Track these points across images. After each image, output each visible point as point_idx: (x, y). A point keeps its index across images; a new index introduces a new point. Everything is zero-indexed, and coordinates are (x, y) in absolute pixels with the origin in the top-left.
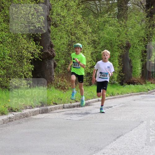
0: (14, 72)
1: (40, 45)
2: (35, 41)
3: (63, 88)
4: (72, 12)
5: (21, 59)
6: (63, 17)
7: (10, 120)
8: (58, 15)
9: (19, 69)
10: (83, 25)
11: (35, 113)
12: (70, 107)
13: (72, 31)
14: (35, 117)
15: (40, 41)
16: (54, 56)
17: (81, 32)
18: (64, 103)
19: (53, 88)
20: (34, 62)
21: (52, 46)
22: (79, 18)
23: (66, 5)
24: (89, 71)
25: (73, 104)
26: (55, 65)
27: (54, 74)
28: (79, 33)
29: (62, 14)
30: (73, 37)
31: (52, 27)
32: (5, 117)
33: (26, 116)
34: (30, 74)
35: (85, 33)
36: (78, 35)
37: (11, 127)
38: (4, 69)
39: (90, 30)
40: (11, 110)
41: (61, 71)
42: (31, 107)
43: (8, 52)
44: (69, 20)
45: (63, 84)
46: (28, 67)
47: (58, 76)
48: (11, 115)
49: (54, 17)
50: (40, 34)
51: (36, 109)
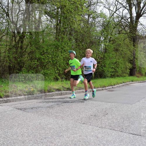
0: (125, 72)
3: (138, 77)
5: (126, 68)
7: (123, 85)
9: (126, 71)
11: (130, 84)
12: (140, 82)
16: (136, 68)
18: (139, 81)
19: (135, 77)
20: (130, 69)
21: (135, 65)
26: (136, 70)
27: (136, 73)
32: (122, 84)
33: (128, 84)
34: (129, 72)
37: (124, 87)
38: (122, 71)
40: (124, 83)
41: (138, 72)
42: (129, 82)
43: (123, 66)
45: (138, 76)
46: (128, 71)
47: (137, 73)
48: (124, 84)
49: (136, 57)
50: (132, 61)
51: (131, 82)
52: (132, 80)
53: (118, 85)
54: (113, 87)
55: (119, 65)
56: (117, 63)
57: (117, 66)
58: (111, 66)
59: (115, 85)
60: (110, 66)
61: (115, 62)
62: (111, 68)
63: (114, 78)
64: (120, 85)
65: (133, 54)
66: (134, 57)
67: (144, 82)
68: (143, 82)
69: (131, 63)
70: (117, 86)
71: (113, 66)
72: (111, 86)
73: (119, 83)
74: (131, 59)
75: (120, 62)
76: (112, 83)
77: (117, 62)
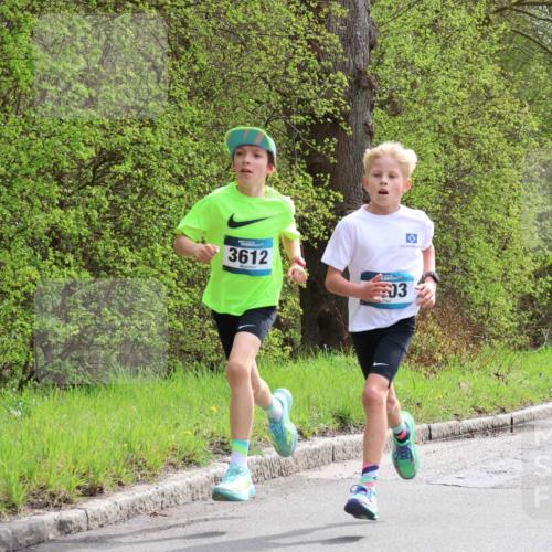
1: (334, 186)
2: (311, 169)
3: (425, 359)
4: (458, 52)
6: (425, 72)
8: (404, 64)
10: (506, 105)
11: (316, 461)
12: (453, 436)
13: (460, 130)
14: (314, 474)
15: (333, 170)
17: (495, 133)
18: (432, 417)
22: (488, 75)
23: (434, 26)
24: (529, 289)
25: (468, 423)
28: (489, 136)
29: (421, 62)
30: (466, 154)
31: (378, 112)
32: (196, 476)
33: (279, 470)
34: (294, 301)
35: (512, 137)
36: (484, 146)
38: (190, 283)
39: (535, 124)
40: (223, 449)
44: (449, 86)
45: (426, 341)
48: (220, 467)
49: (388, 75)
50: (331, 143)
51: (320, 442)
52: (338, 406)
53: (142, 492)
54: (68, 514)
55: (147, 191)
56: (126, 167)
57: (115, 208)
58: (41, 221)
59: (93, 491)
60: (17, 216)
61: (87, 154)
62: (33, 242)
63: (88, 389)
64: (178, 481)
65: (348, 40)
66: (361, 84)
67: (512, 426)
68: (495, 429)
69: (315, 167)
70: (123, 498)
71: (69, 221)
72: (46, 499)
73: (154, 456)
74: (323, 107)
75: (165, 153)
76: (60, 459)
77: (114, 157)
